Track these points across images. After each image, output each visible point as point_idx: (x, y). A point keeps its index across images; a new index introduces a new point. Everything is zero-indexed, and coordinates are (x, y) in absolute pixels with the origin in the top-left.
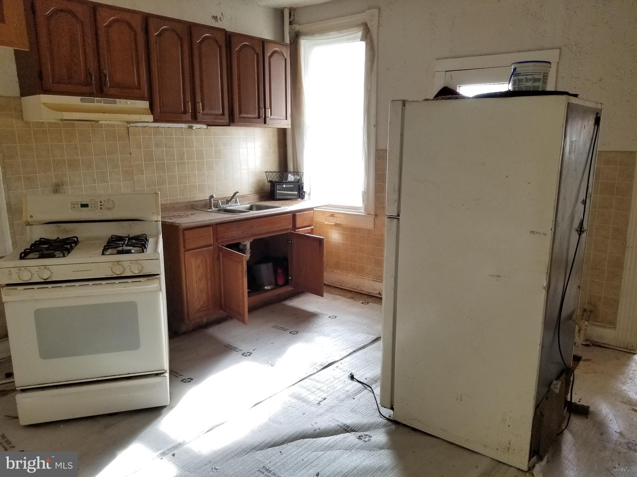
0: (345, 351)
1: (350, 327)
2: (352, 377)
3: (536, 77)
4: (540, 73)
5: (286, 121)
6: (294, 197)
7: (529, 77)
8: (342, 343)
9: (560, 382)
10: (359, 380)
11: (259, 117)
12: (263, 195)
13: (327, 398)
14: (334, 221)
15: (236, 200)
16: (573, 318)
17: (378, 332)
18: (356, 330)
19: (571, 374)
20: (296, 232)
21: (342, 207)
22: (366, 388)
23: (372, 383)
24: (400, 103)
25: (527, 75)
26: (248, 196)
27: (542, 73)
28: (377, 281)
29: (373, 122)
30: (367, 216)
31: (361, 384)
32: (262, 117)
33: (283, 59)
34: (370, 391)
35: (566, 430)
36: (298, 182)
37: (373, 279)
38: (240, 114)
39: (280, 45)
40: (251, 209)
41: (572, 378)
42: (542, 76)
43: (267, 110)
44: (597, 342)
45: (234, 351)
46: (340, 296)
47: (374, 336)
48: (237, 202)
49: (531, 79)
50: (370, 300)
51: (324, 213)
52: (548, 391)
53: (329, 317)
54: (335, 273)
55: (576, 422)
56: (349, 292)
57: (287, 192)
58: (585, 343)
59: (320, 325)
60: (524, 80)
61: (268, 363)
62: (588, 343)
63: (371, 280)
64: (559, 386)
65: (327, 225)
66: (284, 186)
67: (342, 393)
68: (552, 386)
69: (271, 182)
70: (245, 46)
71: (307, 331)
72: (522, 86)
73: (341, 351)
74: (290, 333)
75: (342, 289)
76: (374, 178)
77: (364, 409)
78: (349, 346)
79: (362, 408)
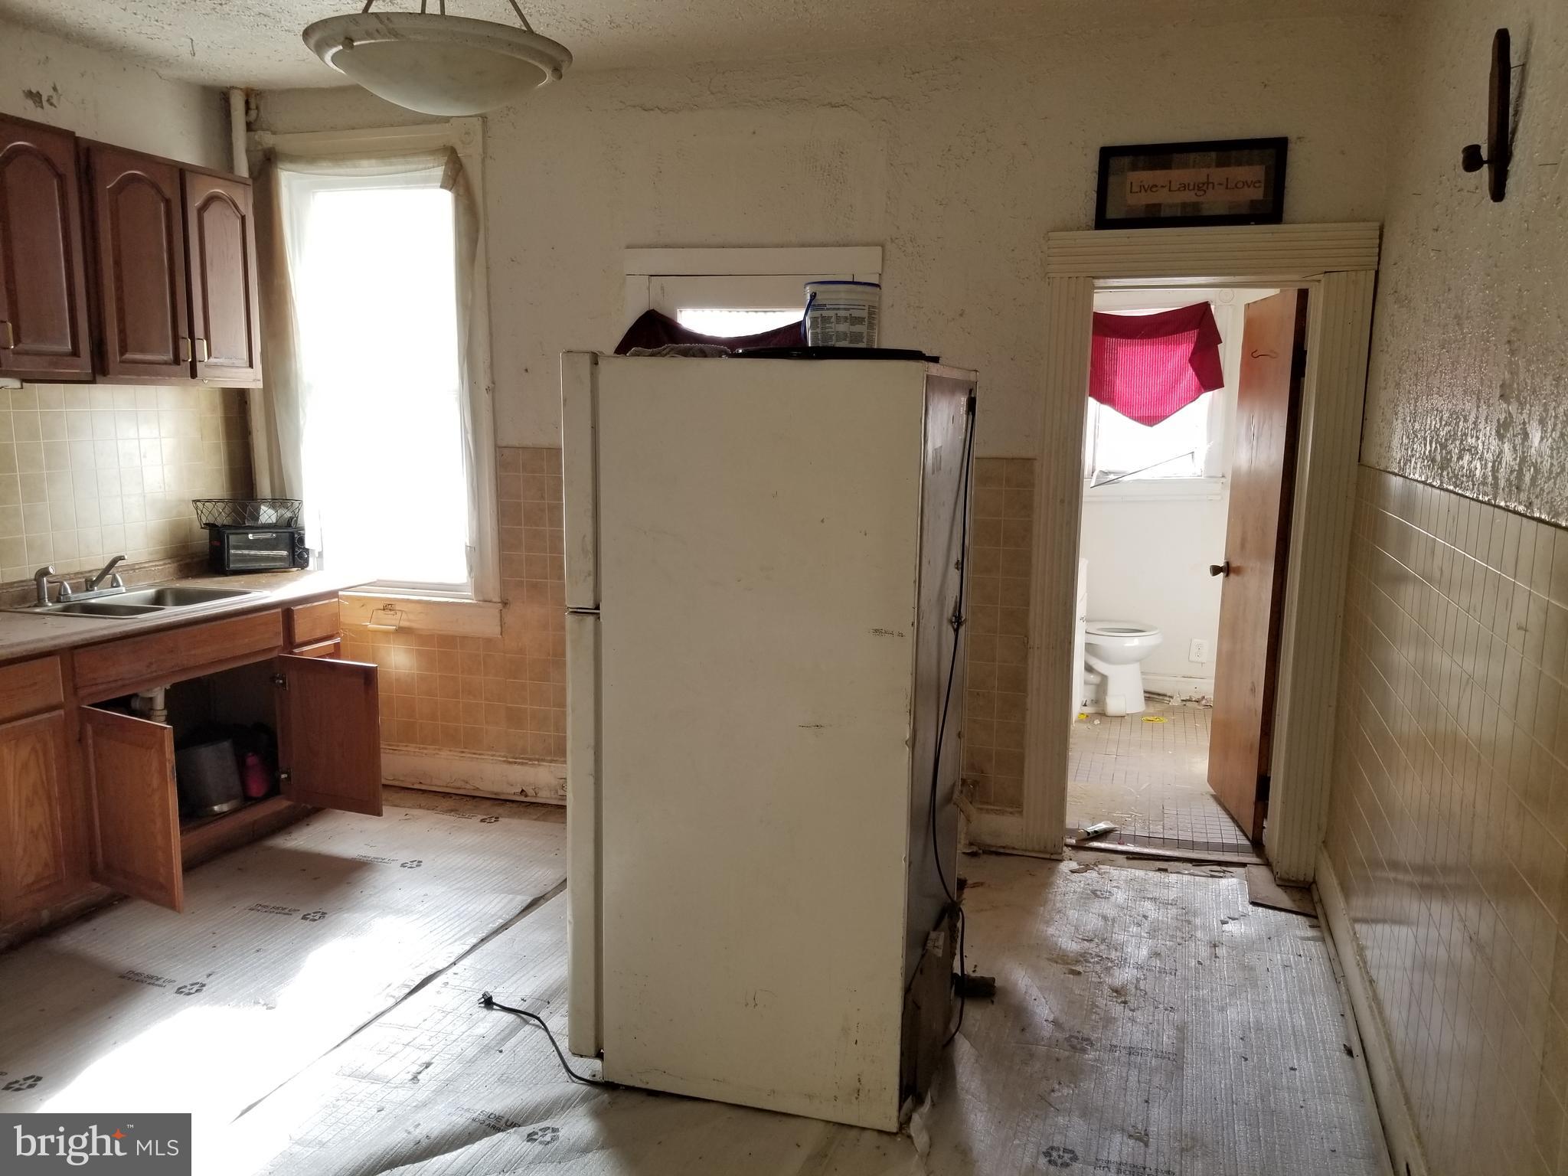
0: (458, 943)
1: (461, 883)
2: (488, 1002)
3: (856, 313)
4: (863, 307)
5: (250, 370)
6: (278, 564)
7: (842, 313)
8: (447, 924)
9: (943, 934)
10: (506, 1006)
11: (177, 360)
12: (188, 561)
13: (433, 1061)
14: (394, 622)
15: (115, 579)
16: (954, 798)
17: (533, 885)
18: (479, 888)
19: (958, 915)
20: (296, 654)
21: (414, 586)
22: (527, 1022)
23: (541, 1008)
24: (587, 359)
25: (839, 309)
26: (146, 565)
27: (867, 308)
28: (515, 763)
29: (484, 382)
30: (480, 607)
31: (513, 1015)
32: (184, 361)
33: (237, 216)
34: (537, 1026)
35: (958, 1033)
36: (289, 525)
37: (505, 759)
38: (122, 353)
39: (228, 183)
40: (159, 600)
41: (959, 925)
42: (867, 311)
43: (197, 342)
44: (989, 846)
45: (150, 986)
46: (423, 810)
47: (524, 898)
48: (118, 582)
49: (846, 318)
50: (500, 810)
51: (363, 602)
52: (923, 956)
53: (403, 865)
54: (401, 752)
55: (975, 1015)
56: (444, 797)
57: (259, 553)
58: (970, 851)
59: (381, 888)
60: (833, 320)
61: (257, 1003)
62: (974, 849)
63: (500, 761)
64: (941, 942)
65: (375, 632)
66: (251, 536)
67: (470, 1044)
68: (930, 944)
69: (210, 526)
70: (134, 177)
71: (347, 909)
72: (830, 330)
73: (450, 944)
74: (304, 918)
75: (424, 791)
76: (496, 513)
77: (529, 1071)
78: (466, 930)
79: (525, 1070)
